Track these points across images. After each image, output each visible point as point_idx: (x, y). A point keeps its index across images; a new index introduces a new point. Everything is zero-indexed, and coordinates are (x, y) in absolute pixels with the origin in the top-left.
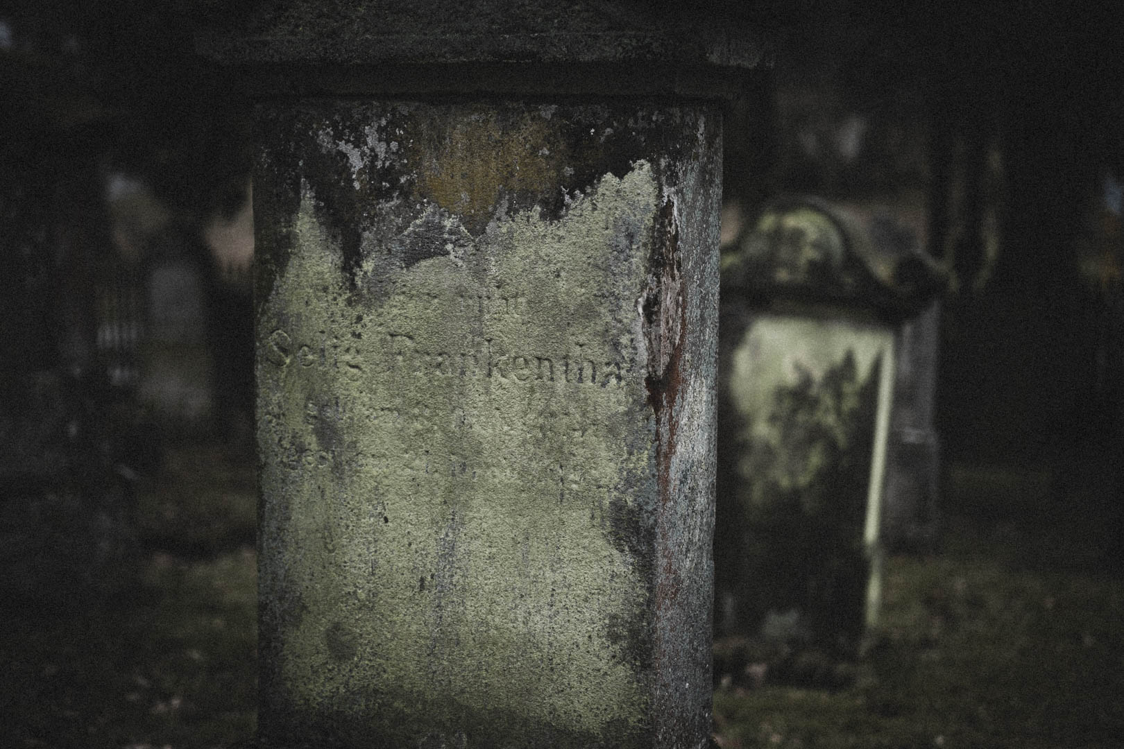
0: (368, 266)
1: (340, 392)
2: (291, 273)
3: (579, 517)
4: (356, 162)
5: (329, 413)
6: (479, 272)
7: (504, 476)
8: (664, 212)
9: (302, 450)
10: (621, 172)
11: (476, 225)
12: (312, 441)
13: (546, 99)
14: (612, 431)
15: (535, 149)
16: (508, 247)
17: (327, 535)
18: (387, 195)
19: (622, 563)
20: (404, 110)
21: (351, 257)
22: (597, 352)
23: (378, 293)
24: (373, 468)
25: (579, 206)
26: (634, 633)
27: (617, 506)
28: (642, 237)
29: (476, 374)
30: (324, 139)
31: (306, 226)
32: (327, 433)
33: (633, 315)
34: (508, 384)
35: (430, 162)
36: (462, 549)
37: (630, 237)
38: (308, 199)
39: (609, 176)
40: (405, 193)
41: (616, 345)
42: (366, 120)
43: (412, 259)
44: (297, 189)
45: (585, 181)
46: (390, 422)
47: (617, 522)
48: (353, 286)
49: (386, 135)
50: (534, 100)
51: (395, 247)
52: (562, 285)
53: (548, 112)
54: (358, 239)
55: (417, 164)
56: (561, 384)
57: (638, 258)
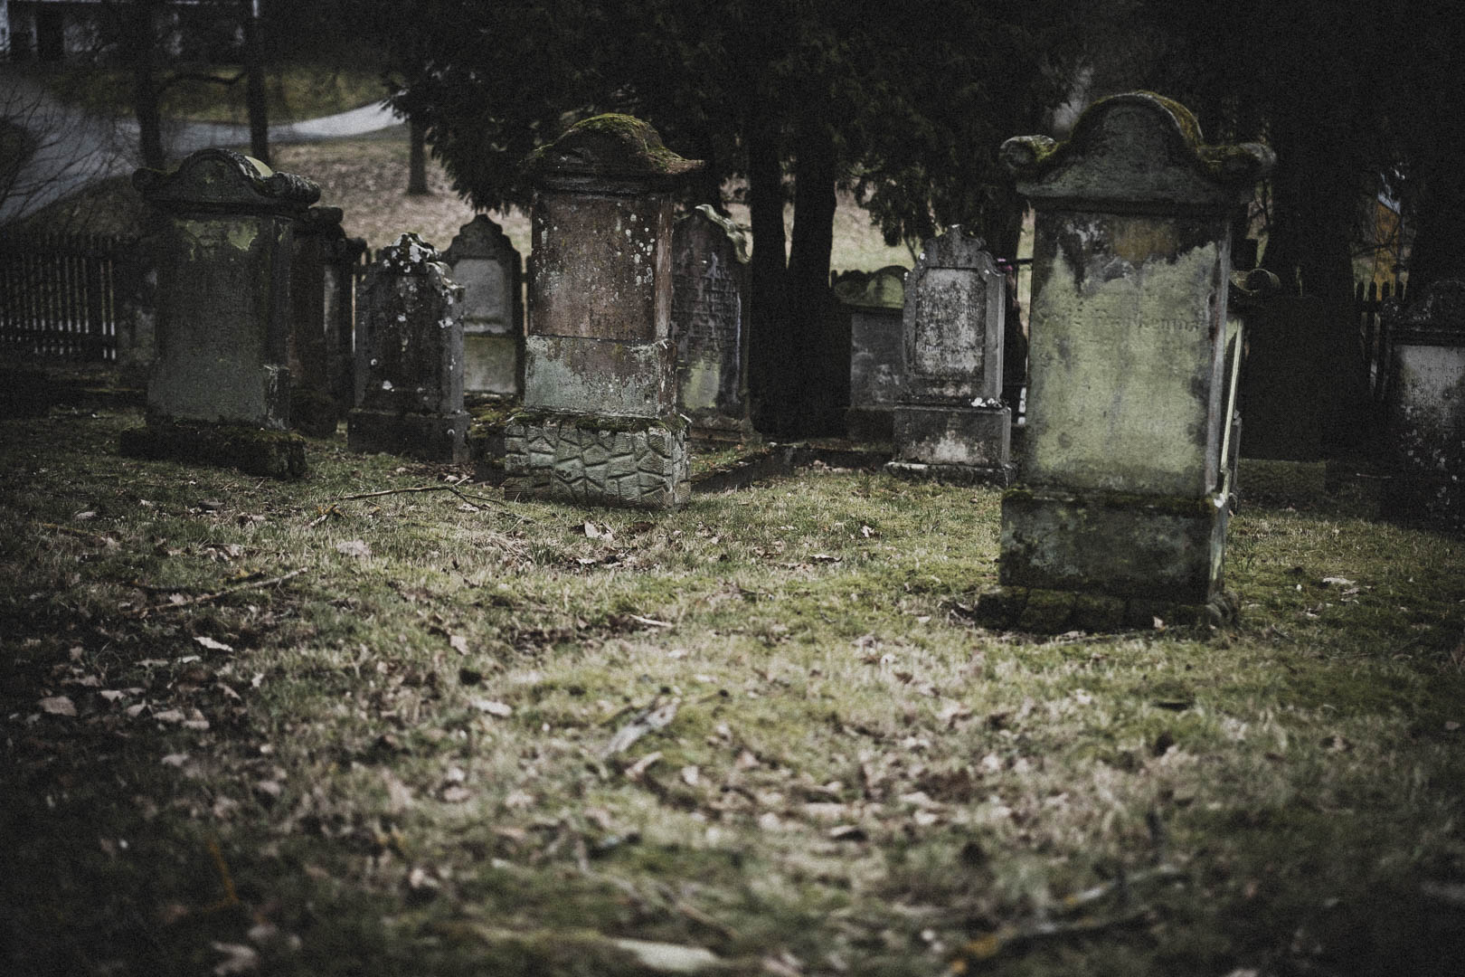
0: (1087, 281)
1: (1070, 333)
2: (1050, 284)
3: (1178, 385)
4: (1084, 237)
5: (1066, 343)
6: (1138, 285)
7: (1144, 368)
8: (1218, 262)
9: (1051, 359)
10: (1202, 246)
11: (1138, 266)
12: (1056, 355)
13: (1171, 216)
14: (1193, 349)
15: (1165, 236)
16: (1152, 274)
17: (1061, 397)
18: (1098, 252)
19: (1195, 403)
20: (1107, 217)
21: (1079, 277)
22: (1190, 318)
23: (1091, 293)
24: (1084, 366)
25: (1183, 259)
26: (1199, 431)
27: (1194, 380)
28: (1210, 271)
29: (1134, 326)
30: (1070, 228)
31: (1058, 264)
32: (1063, 352)
33: (1205, 302)
34: (1149, 331)
35: (1118, 240)
36: (1124, 398)
37: (1204, 272)
38: (1060, 252)
39: (1197, 249)
40: (1106, 252)
41: (1196, 314)
42: (1090, 221)
43: (1108, 278)
44: (1055, 249)
45: (1186, 249)
46: (1094, 347)
47: (1193, 386)
48: (1079, 290)
49: (1099, 227)
50: (1166, 216)
51: (1100, 273)
52: (1175, 290)
53: (1171, 221)
54: (1083, 270)
55: (1112, 240)
56: (1172, 331)
57: (1208, 280)
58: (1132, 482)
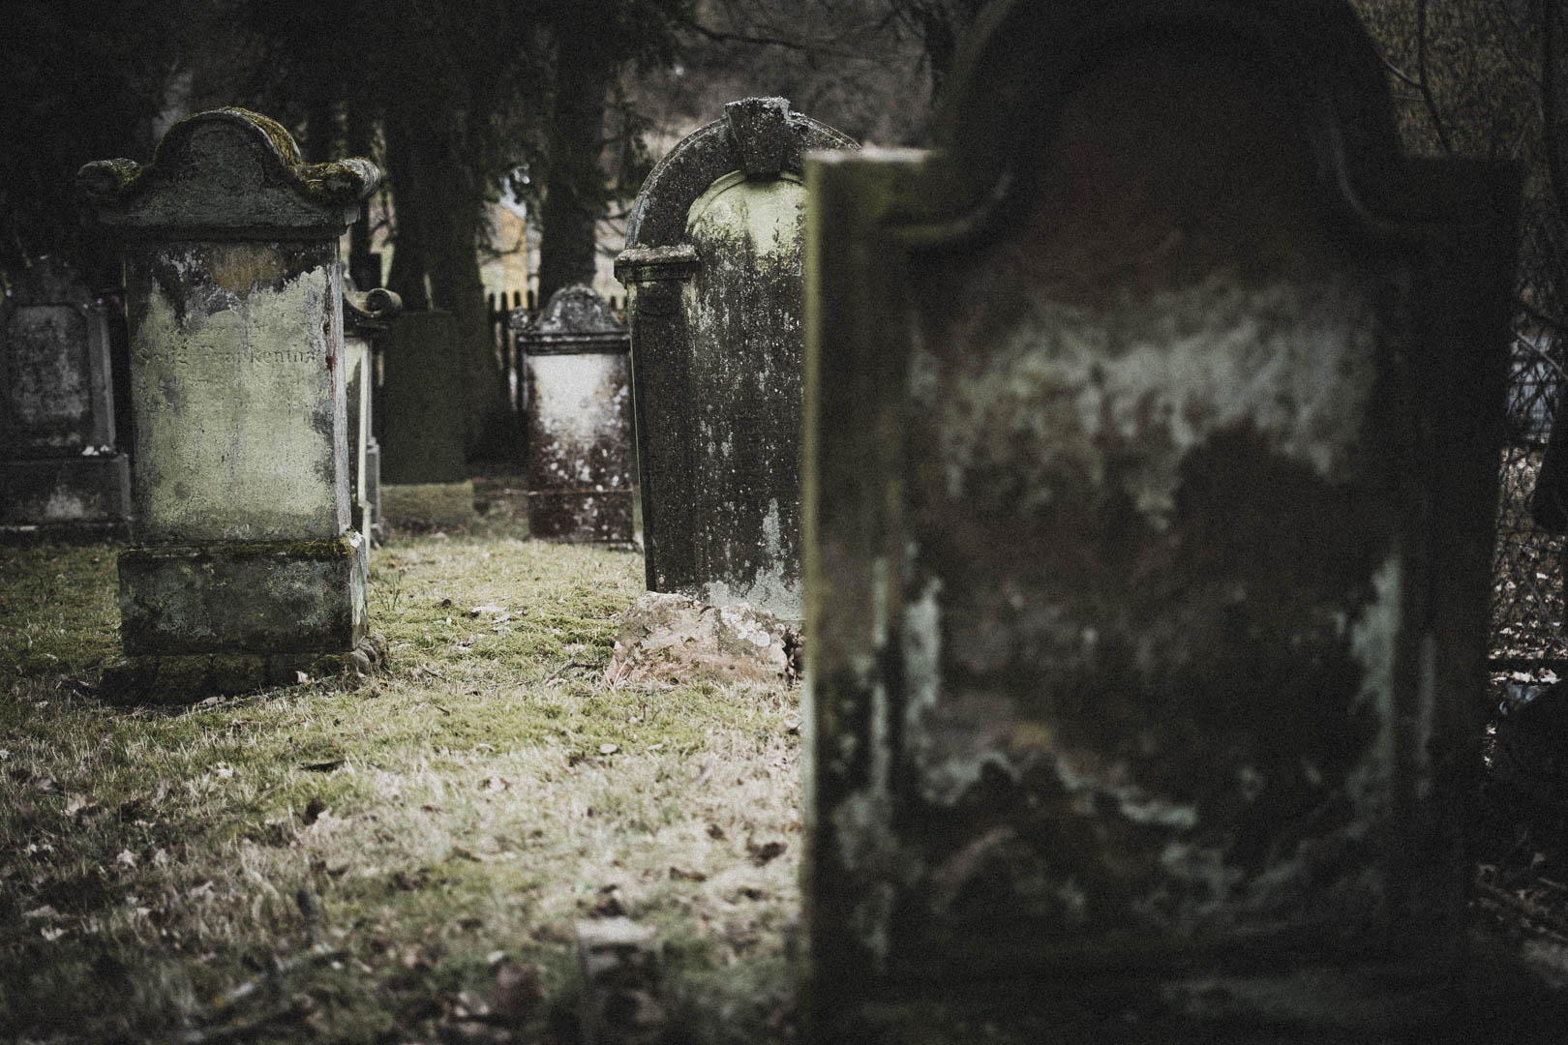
0: (189, 316)
1: (177, 375)
2: (148, 322)
3: (298, 420)
4: (181, 269)
5: (172, 384)
6: (245, 317)
7: (261, 406)
8: (329, 288)
9: (157, 403)
10: (310, 271)
11: (243, 296)
12: (163, 399)
13: (274, 240)
14: (311, 382)
15: (269, 262)
16: (258, 304)
17: (173, 444)
18: (197, 284)
19: (319, 439)
20: (204, 245)
21: (180, 312)
22: (305, 348)
23: (195, 327)
24: (194, 408)
25: (291, 286)
26: (326, 468)
27: (316, 414)
28: (321, 298)
29: (246, 361)
30: (164, 259)
31: (155, 299)
32: (170, 394)
33: (319, 331)
34: (262, 366)
35: (218, 269)
36: (241, 440)
37: (315, 298)
38: (156, 286)
39: (304, 273)
40: (207, 282)
41: (311, 344)
42: (185, 250)
43: (211, 311)
44: (150, 282)
45: (293, 275)
46: (203, 386)
47: (316, 420)
48: (181, 326)
49: (196, 257)
50: (267, 242)
51: (202, 307)
52: (285, 320)
53: (275, 246)
54: (183, 303)
55: (212, 270)
56: (287, 363)
57: (320, 306)
58: (260, 530)
